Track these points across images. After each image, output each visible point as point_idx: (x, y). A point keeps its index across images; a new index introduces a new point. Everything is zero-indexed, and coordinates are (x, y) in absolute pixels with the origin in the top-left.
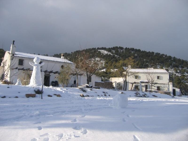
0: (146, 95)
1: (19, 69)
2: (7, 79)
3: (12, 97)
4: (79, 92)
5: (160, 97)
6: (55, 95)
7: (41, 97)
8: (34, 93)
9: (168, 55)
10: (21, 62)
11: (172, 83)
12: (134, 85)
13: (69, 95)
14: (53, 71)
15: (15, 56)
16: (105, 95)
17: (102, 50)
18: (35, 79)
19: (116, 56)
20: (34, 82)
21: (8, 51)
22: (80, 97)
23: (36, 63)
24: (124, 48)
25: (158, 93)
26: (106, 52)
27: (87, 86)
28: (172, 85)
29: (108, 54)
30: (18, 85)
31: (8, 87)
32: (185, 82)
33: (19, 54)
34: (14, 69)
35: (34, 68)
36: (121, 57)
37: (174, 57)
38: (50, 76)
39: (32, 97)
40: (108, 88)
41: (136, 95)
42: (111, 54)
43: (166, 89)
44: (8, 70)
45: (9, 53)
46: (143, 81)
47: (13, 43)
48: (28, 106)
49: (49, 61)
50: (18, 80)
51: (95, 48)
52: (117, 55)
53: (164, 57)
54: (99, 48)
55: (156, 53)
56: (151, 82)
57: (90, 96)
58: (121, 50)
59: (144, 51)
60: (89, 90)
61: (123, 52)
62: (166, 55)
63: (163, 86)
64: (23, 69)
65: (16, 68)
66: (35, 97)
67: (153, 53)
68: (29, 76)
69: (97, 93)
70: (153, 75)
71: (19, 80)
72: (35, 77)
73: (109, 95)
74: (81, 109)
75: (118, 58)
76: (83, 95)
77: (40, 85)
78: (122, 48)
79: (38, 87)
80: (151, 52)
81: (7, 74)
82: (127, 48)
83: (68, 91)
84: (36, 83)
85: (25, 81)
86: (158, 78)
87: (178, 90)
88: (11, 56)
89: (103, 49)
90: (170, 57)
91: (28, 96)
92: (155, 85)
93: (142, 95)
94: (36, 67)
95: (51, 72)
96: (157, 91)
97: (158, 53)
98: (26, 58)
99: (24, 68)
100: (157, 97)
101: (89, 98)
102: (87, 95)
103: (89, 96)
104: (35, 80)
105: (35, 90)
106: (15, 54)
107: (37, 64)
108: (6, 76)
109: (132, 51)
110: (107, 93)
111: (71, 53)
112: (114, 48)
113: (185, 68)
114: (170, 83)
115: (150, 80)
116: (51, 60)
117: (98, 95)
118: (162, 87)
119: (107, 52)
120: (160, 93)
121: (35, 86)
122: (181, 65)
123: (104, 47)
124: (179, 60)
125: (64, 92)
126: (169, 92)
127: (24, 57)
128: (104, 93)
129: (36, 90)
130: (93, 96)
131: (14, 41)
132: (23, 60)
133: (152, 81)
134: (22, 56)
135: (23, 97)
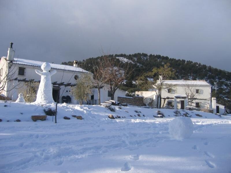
0: (188, 114)
1: (19, 81)
2: (3, 94)
3: (11, 121)
4: (105, 112)
5: (206, 117)
6: (75, 116)
7: (54, 120)
8: (43, 114)
9: (202, 64)
10: (22, 71)
11: (215, 98)
12: (167, 100)
13: (94, 116)
14: (64, 83)
15: (14, 63)
16: (139, 115)
17: (121, 58)
18: (43, 93)
19: (138, 64)
20: (42, 98)
21: (4, 57)
22: (109, 119)
23: (44, 71)
24: (149, 55)
25: (200, 111)
26: (125, 60)
27: (113, 102)
28: (215, 101)
29: (129, 62)
30: (19, 102)
31: (5, 106)
32: (224, 96)
33: (19, 61)
34: (13, 80)
35: (43, 78)
36: (145, 66)
37: (210, 67)
38: (60, 89)
39: (41, 120)
40: (138, 105)
41: (176, 114)
42: (133, 63)
43: (207, 106)
44: (5, 80)
45: (6, 59)
46: (181, 95)
47: (11, 46)
48: (37, 137)
49: (59, 69)
50: (19, 95)
51: (113, 55)
52: (140, 63)
53: (197, 66)
54: (117, 54)
55: (187, 61)
56: (191, 97)
57: (121, 117)
58: (144, 57)
59: (173, 59)
60: (118, 109)
61: (147, 60)
62: (200, 63)
63: (204, 102)
64: (24, 80)
65: (16, 79)
66: (45, 120)
67: (184, 61)
68: (34, 89)
69: (128, 112)
70: (193, 89)
71: (21, 95)
72: (44, 91)
73: (143, 114)
74: (124, 142)
75: (142, 67)
76: (112, 116)
77: (50, 102)
78: (145, 55)
79: (49, 105)
80: (181, 60)
81: (3, 87)
82: (152, 55)
83: (91, 111)
84: (45, 100)
85: (28, 97)
86: (197, 91)
87: (222, 107)
88: (8, 63)
89: (122, 55)
90: (204, 67)
91: (35, 119)
92: (194, 101)
93: (183, 114)
94: (45, 76)
95: (62, 84)
96: (197, 108)
97: (190, 61)
98: (28, 65)
99: (26, 79)
100: (202, 116)
101: (122, 120)
102: (117, 116)
103: (119, 117)
104: (44, 95)
105: (44, 110)
106: (14, 61)
107: (46, 73)
108: (3, 89)
109: (158, 59)
110: (140, 112)
111: (82, 61)
112: (135, 55)
113: (223, 80)
114: (213, 98)
115: (190, 95)
116: (61, 68)
117: (131, 116)
118: (203, 104)
119: (128, 60)
120: (203, 111)
121: (44, 104)
122: (218, 76)
123: (123, 54)
124: (216, 70)
125: (85, 111)
126: (211, 109)
127: (26, 65)
128: (136, 112)
129: (47, 110)
130: (125, 117)
131: (12, 44)
132: (25, 68)
133: (191, 95)
134: (23, 63)
135: (28, 121)
